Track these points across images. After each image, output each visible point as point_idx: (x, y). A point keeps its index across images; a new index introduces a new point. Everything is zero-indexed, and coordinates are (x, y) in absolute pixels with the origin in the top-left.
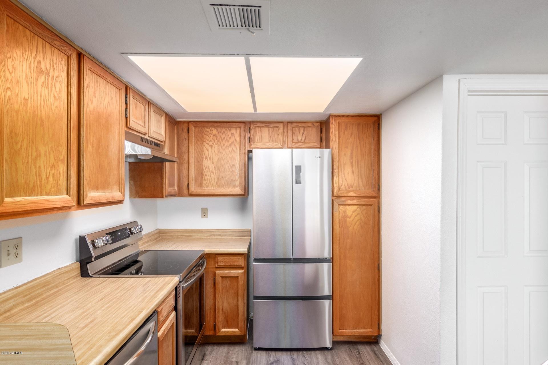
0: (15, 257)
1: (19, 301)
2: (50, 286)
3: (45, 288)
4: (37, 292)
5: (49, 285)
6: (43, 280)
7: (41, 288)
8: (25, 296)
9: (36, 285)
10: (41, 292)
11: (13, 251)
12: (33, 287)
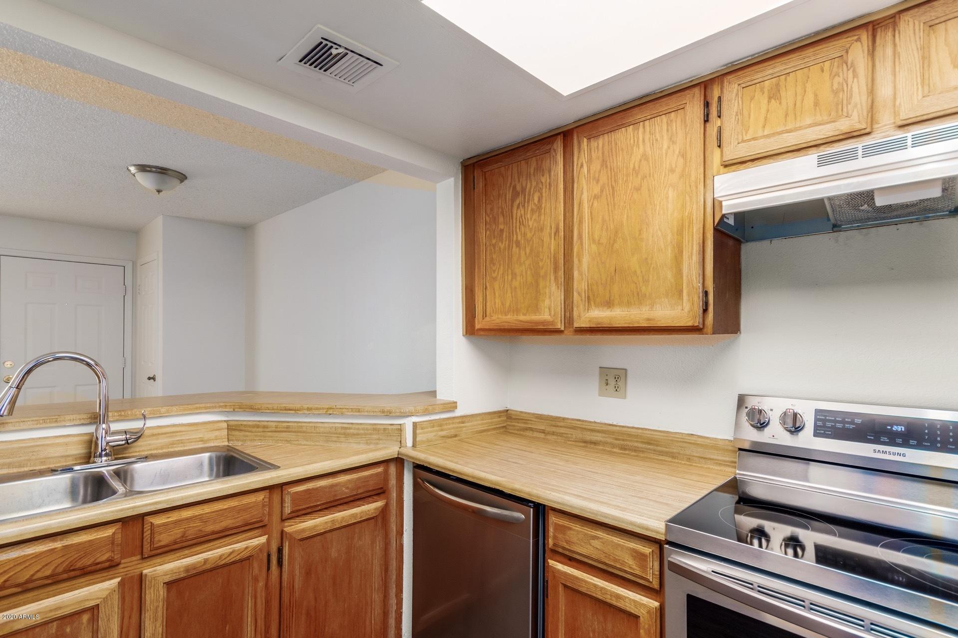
0: (615, 390)
1: (609, 440)
2: (659, 448)
3: (649, 446)
4: (636, 444)
5: (657, 445)
6: (648, 434)
7: (642, 442)
8: (616, 439)
9: (634, 434)
10: (642, 448)
11: (612, 382)
12: (629, 435)
